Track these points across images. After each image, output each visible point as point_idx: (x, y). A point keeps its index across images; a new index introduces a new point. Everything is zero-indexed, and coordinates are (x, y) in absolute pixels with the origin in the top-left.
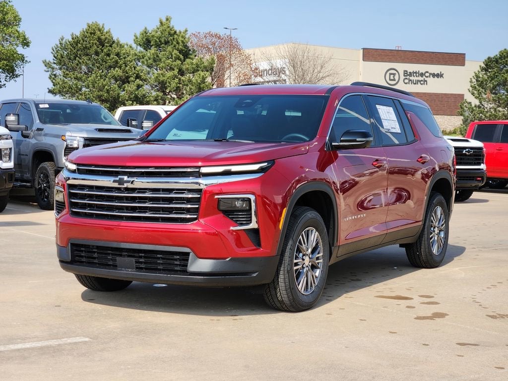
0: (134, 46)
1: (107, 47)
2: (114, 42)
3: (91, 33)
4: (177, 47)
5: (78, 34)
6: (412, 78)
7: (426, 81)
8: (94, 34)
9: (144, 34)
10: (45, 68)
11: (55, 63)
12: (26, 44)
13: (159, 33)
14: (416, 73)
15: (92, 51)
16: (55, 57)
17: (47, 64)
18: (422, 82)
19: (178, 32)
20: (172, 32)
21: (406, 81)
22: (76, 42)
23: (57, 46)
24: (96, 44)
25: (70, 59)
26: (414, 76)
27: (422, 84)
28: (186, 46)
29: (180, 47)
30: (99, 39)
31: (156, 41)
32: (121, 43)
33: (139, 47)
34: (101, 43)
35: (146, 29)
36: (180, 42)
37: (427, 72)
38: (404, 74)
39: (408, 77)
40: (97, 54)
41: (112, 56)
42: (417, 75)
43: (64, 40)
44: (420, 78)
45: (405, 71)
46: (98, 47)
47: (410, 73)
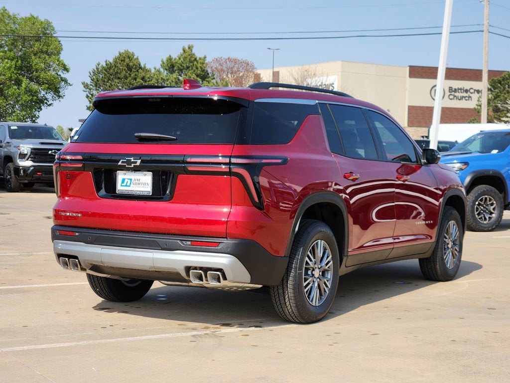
0: (162, 70)
1: (134, 72)
2: (141, 68)
3: (122, 61)
4: (196, 72)
5: (111, 61)
6: (457, 94)
7: (471, 97)
8: (124, 61)
9: (169, 61)
10: (84, 89)
11: (91, 85)
12: (66, 69)
13: (182, 59)
14: (461, 89)
15: (122, 75)
16: (92, 80)
17: (86, 86)
18: (467, 98)
19: (198, 59)
20: (193, 59)
21: (451, 97)
22: (109, 67)
23: (94, 70)
24: (125, 69)
25: (104, 81)
26: (459, 92)
27: (466, 100)
28: (203, 71)
29: (199, 72)
30: (128, 65)
31: (178, 67)
32: (147, 68)
33: (165, 71)
34: (130, 68)
35: (170, 56)
36: (199, 67)
37: (472, 89)
38: (450, 90)
39: (453, 93)
40: (126, 78)
41: (138, 80)
42: (462, 91)
43: (100, 66)
44: (465, 94)
45: (450, 87)
46: (127, 72)
47: (455, 89)
